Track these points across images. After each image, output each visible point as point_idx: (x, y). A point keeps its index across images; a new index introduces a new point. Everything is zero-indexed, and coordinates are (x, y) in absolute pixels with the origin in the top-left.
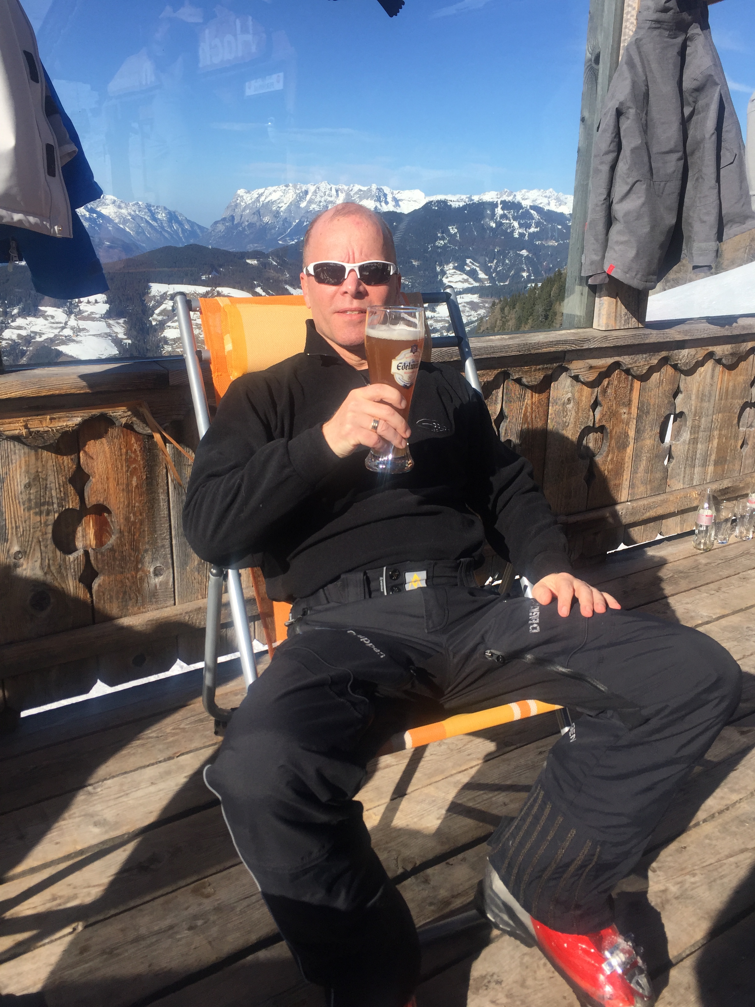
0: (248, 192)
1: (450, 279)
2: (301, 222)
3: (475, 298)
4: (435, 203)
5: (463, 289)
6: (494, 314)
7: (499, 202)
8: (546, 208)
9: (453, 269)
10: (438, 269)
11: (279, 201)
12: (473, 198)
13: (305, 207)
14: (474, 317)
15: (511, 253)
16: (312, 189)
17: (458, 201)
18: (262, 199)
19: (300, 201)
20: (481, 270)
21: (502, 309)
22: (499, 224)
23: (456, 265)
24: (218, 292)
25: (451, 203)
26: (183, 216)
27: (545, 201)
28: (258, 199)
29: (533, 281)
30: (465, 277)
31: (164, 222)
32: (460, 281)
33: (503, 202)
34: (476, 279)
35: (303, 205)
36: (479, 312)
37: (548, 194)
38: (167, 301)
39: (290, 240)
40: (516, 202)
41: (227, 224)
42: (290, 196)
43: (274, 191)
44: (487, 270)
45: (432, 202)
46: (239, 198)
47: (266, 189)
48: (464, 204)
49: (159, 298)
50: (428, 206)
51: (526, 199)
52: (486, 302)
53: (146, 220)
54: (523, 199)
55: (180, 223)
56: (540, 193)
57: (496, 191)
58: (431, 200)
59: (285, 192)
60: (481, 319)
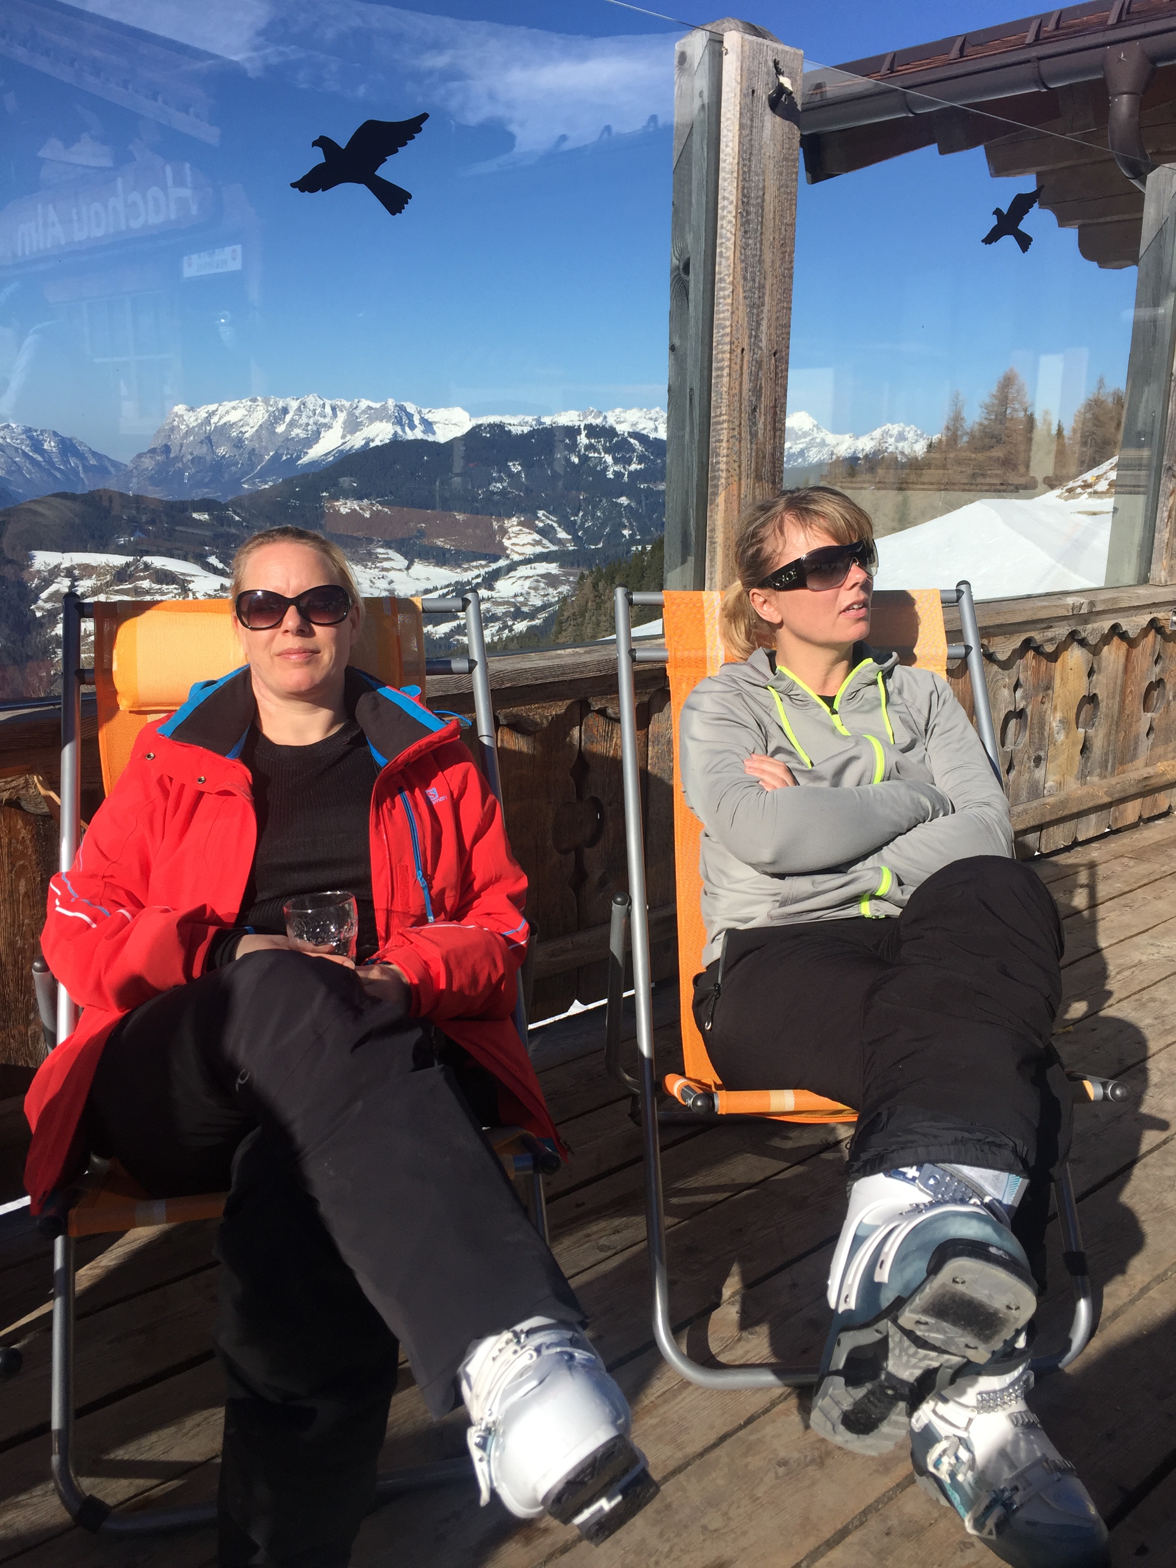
0: (192, 409)
1: (514, 540)
2: (277, 457)
3: (553, 568)
4: (485, 428)
5: (533, 554)
6: (583, 592)
7: (582, 427)
8: (652, 436)
9: (517, 525)
10: (495, 525)
11: (241, 423)
12: (543, 420)
13: (283, 432)
14: (554, 597)
15: (604, 501)
16: (294, 405)
17: (520, 425)
18: (214, 420)
19: (276, 423)
20: (560, 527)
21: (595, 586)
22: (584, 459)
23: (522, 519)
24: (145, 564)
25: (510, 428)
26: (86, 446)
27: (651, 425)
28: (207, 421)
29: (638, 543)
30: (537, 537)
31: (54, 456)
32: (528, 543)
33: (588, 427)
34: (555, 541)
35: (281, 429)
36: (560, 590)
37: (653, 414)
38: (59, 579)
39: (259, 482)
40: (607, 426)
41: (159, 458)
42: (260, 415)
43: (234, 408)
44: (570, 527)
45: (481, 425)
46: (177, 419)
47: (220, 405)
48: (529, 428)
49: (46, 574)
50: (475, 432)
51: (622, 422)
52: (571, 574)
53: (23, 452)
54: (618, 423)
55: (80, 456)
56: (642, 414)
57: (577, 410)
58: (480, 422)
59: (250, 410)
60: (564, 600)
